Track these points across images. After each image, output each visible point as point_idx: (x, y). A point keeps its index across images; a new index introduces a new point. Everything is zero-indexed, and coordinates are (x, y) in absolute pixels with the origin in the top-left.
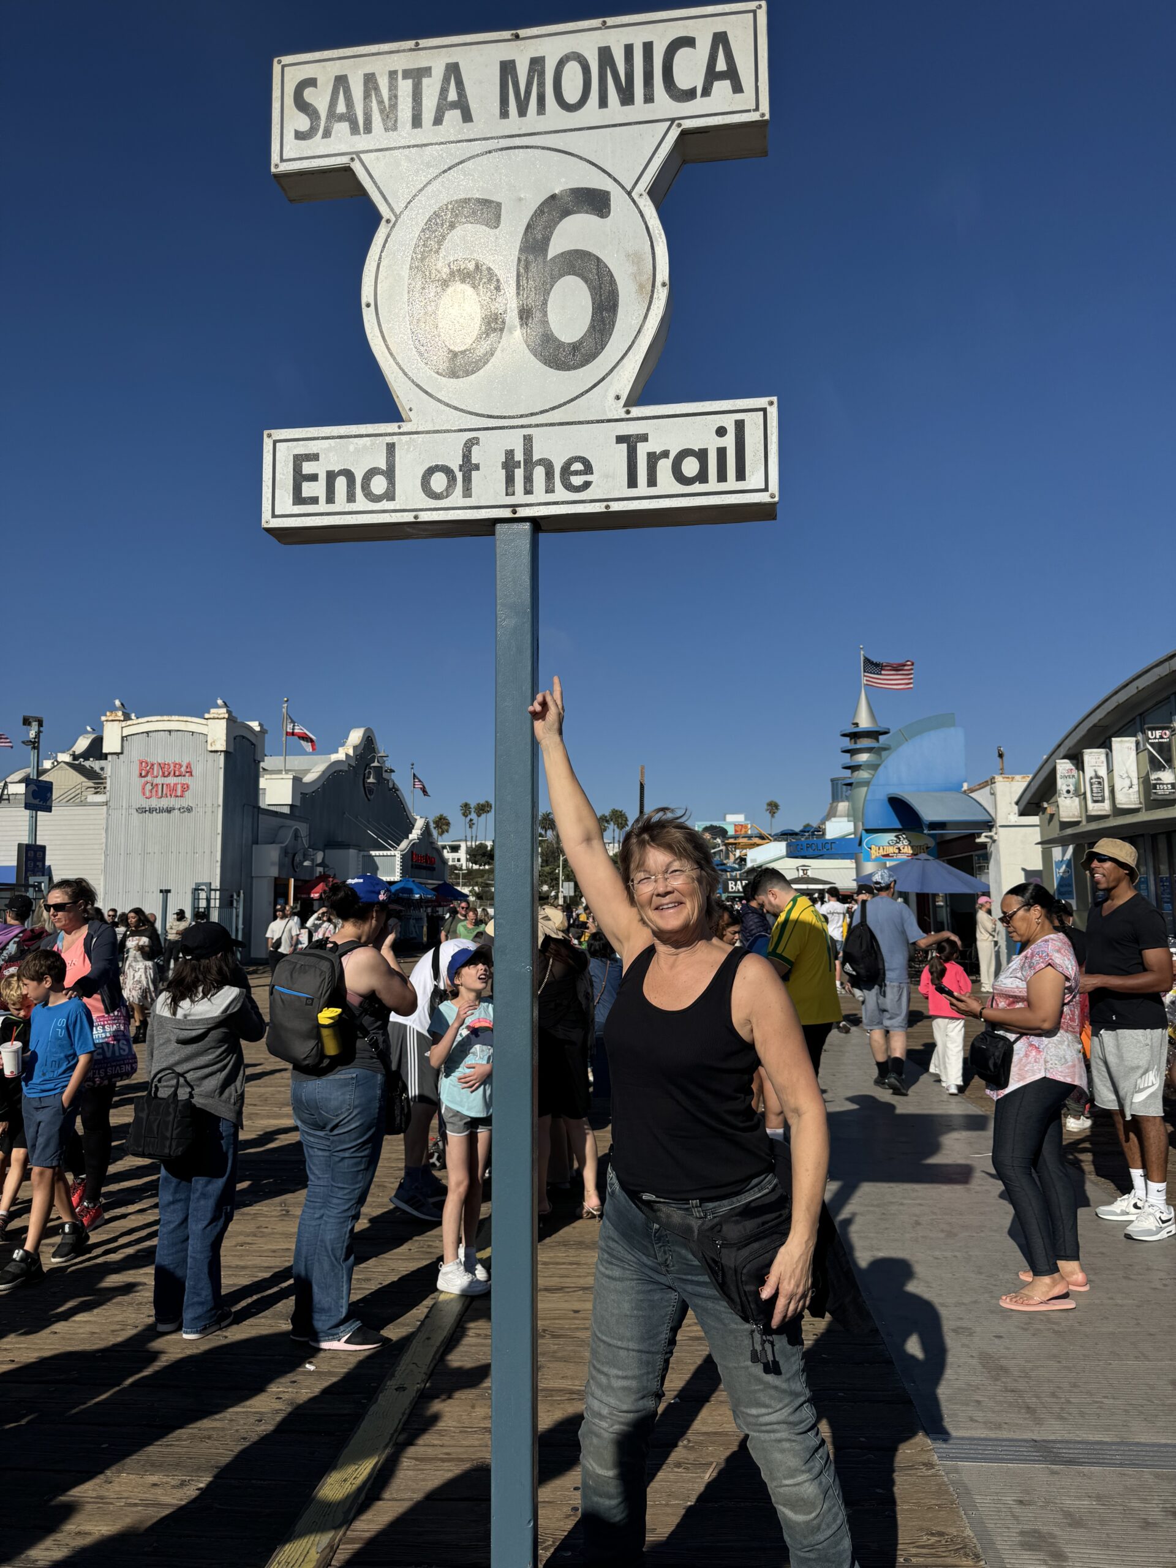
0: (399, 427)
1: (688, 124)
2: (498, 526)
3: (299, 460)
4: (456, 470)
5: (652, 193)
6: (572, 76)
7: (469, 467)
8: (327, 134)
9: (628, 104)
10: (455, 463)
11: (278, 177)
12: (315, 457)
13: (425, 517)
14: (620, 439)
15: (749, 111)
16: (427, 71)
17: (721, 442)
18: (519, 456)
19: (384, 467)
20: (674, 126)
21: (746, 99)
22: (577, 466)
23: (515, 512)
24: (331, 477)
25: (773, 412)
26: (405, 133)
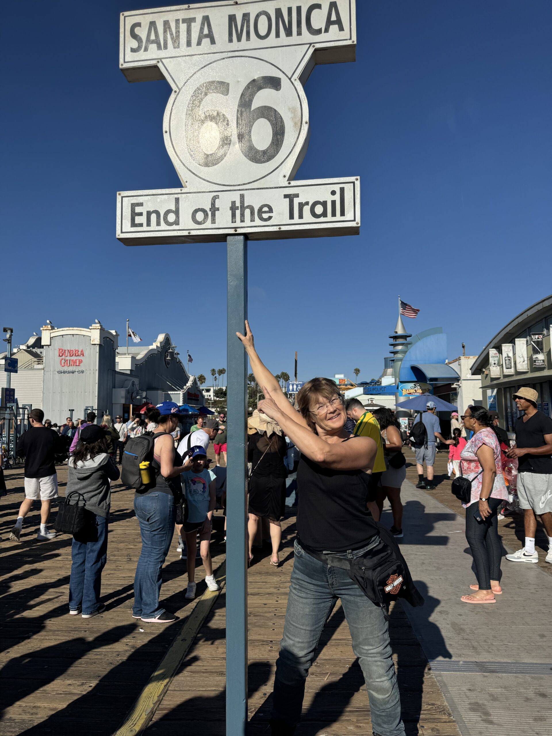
0: (181, 190)
1: (318, 46)
2: (228, 238)
3: (133, 206)
4: (208, 210)
5: (301, 79)
6: (263, 21)
7: (214, 209)
8: (146, 50)
9: (290, 36)
10: (207, 207)
11: (122, 70)
12: (141, 204)
13: (193, 233)
14: (286, 196)
15: (347, 40)
16: (193, 20)
17: (334, 198)
18: (238, 204)
19: (174, 209)
20: (311, 47)
21: (345, 34)
22: (266, 209)
23: (236, 231)
24: (149, 214)
25: (358, 184)
26: (184, 49)
